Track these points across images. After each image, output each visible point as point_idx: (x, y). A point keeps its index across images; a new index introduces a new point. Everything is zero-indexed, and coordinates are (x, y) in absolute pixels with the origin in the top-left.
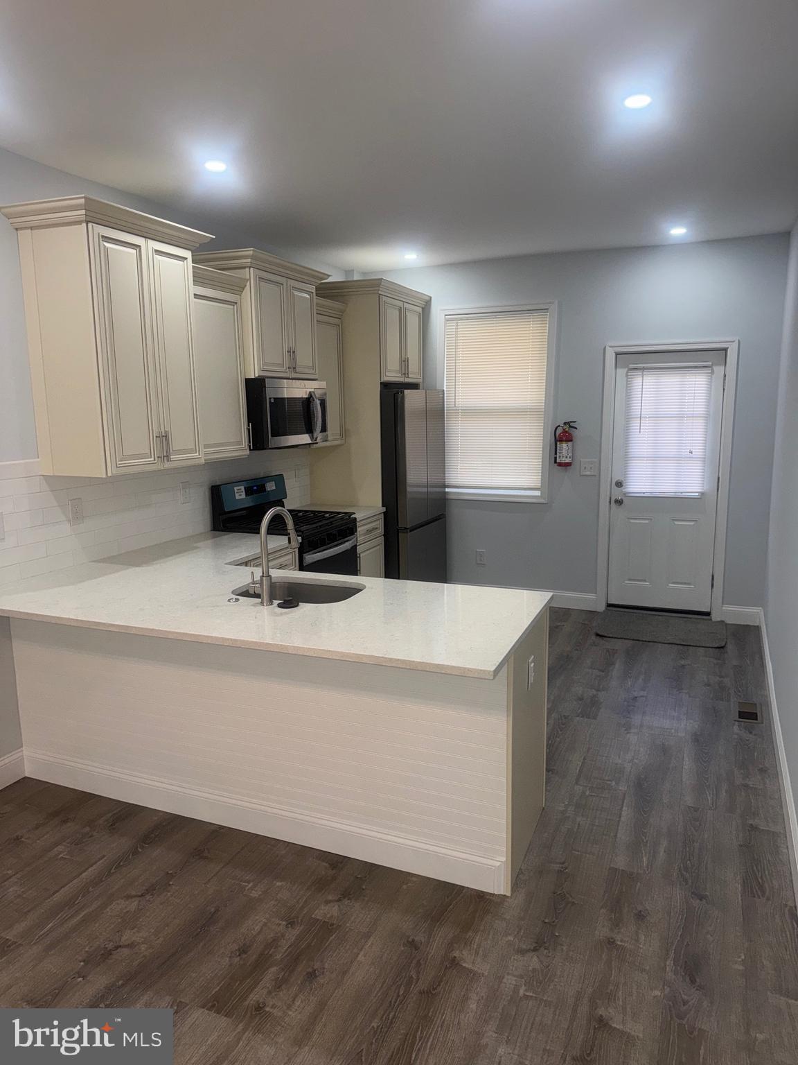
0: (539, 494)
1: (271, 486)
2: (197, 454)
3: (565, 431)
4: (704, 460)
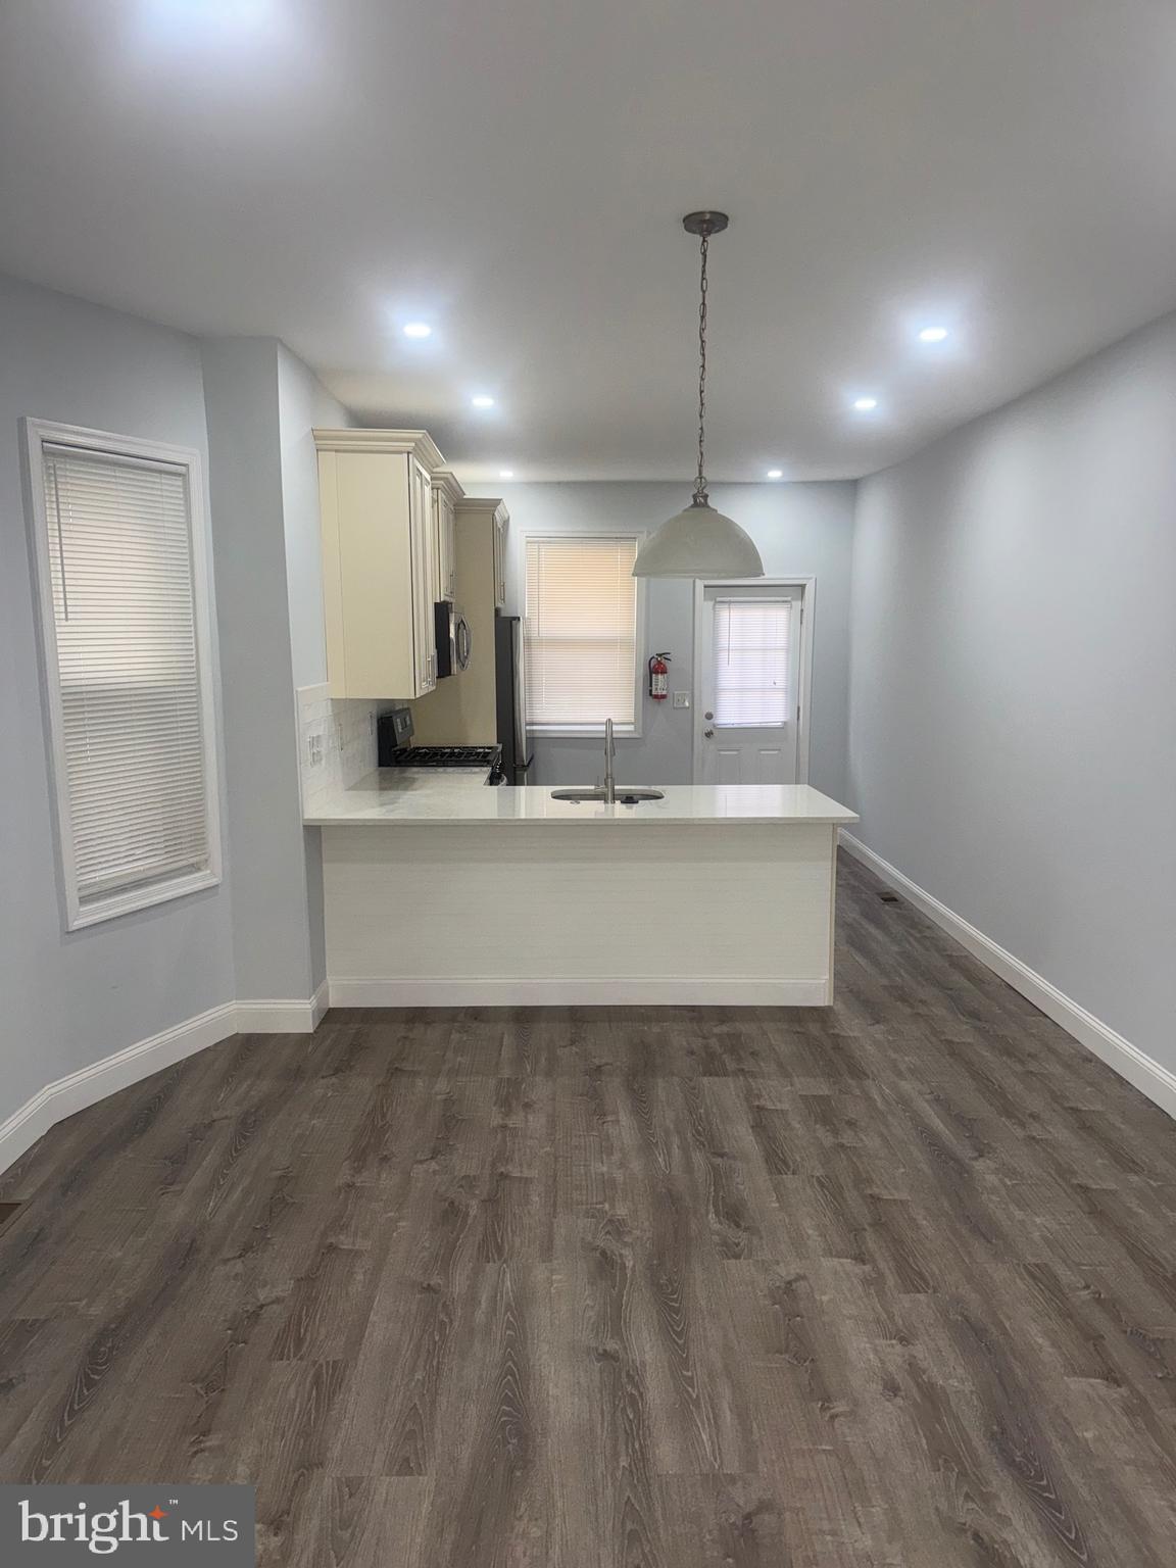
0: (633, 729)
3: (659, 663)
4: (786, 690)
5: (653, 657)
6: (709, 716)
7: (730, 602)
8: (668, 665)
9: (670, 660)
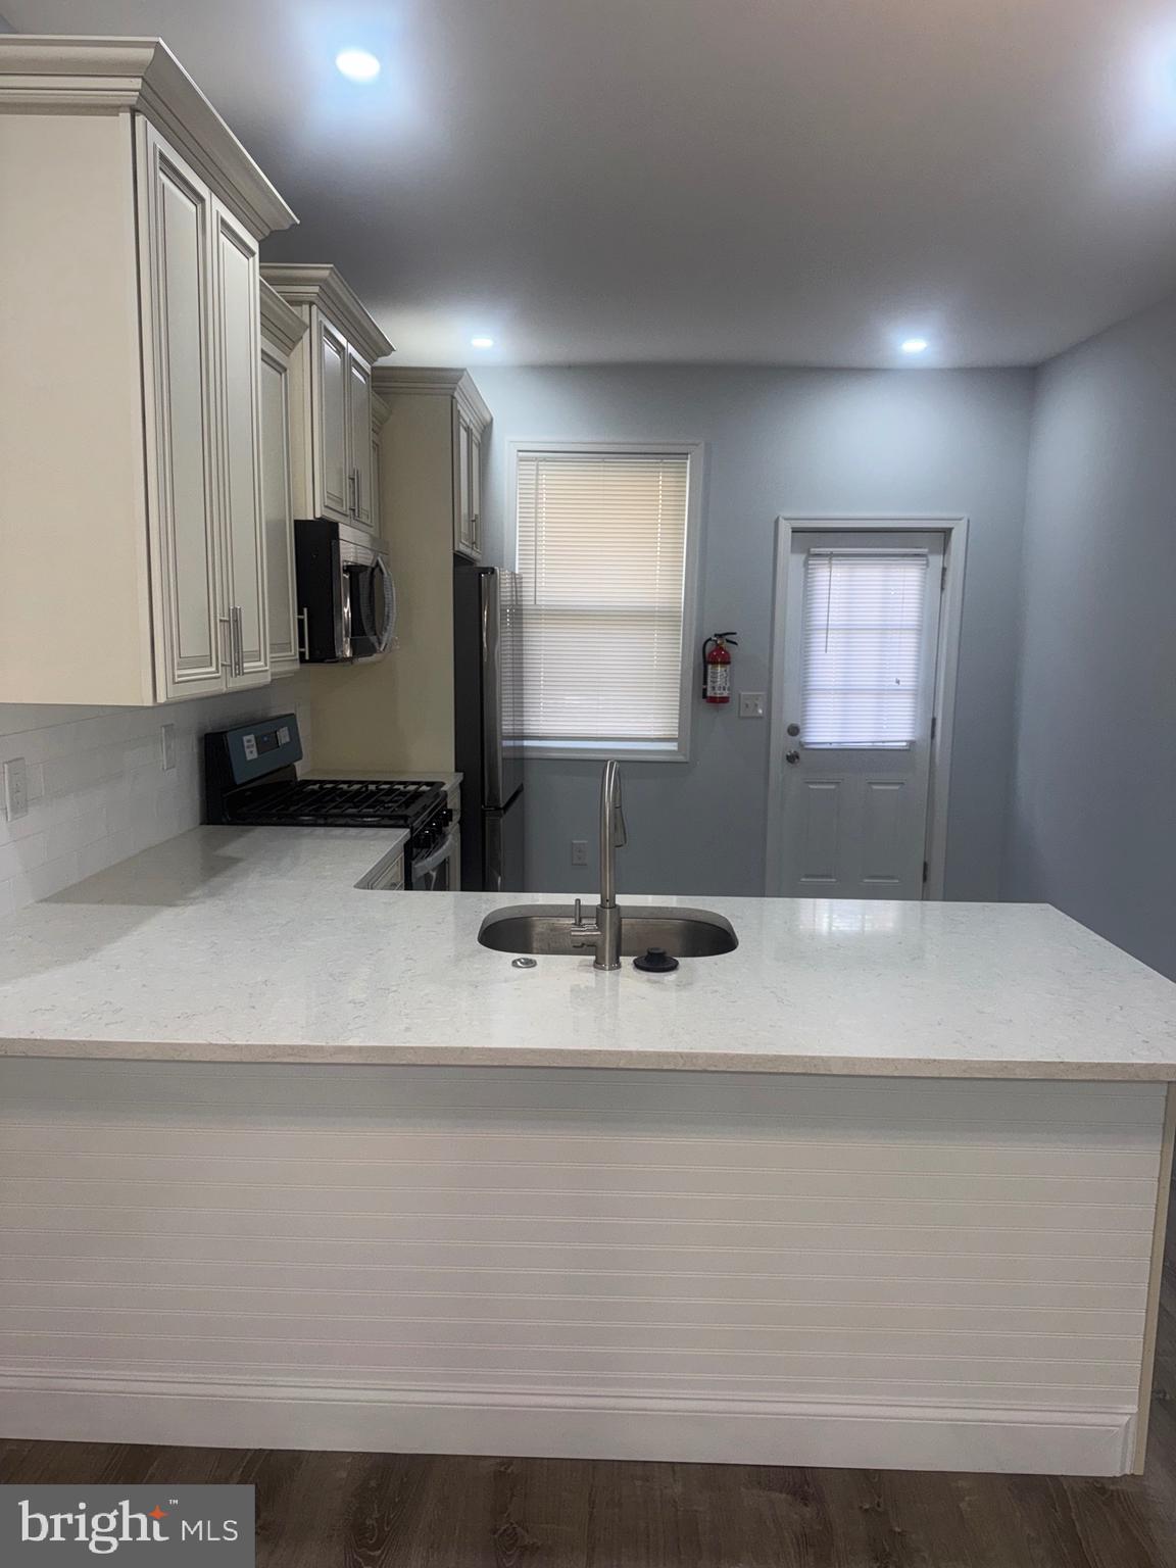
0: (676, 748)
1: (284, 736)
2: (262, 663)
3: (719, 648)
4: (915, 693)
5: (710, 639)
6: (794, 731)
7: (831, 556)
8: (733, 651)
9: (735, 643)
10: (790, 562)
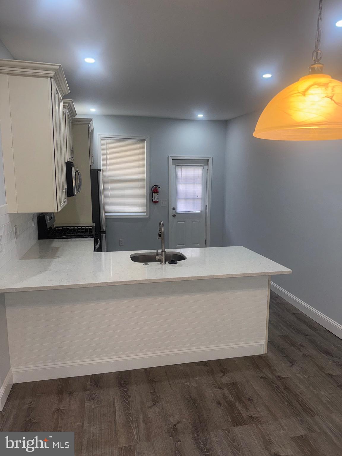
0: (145, 214)
1: (52, 216)
3: (156, 189)
4: (202, 199)
5: (153, 187)
6: (174, 209)
7: (181, 166)
9: (160, 188)
10: (172, 167)
